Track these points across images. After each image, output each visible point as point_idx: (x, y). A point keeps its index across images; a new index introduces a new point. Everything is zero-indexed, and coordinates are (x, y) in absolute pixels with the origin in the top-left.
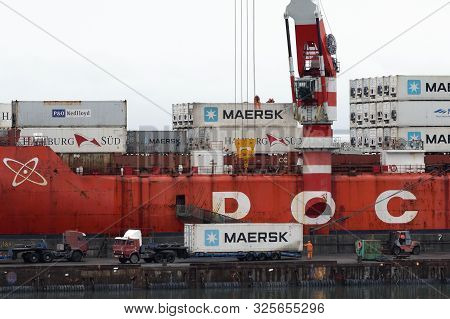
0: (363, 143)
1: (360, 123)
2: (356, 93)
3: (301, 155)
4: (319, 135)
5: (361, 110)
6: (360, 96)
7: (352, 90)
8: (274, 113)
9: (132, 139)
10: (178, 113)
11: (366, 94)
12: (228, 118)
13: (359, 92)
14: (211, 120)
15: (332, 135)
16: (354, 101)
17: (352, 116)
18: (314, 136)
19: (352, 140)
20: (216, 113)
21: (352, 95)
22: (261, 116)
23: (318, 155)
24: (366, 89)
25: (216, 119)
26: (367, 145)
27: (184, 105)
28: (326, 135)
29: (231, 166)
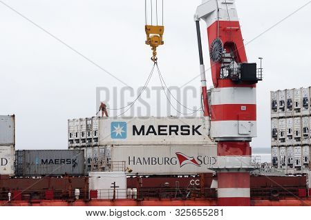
0: (286, 163)
1: (283, 140)
2: (278, 106)
3: (216, 177)
4: (236, 153)
5: (284, 125)
6: (283, 109)
7: (274, 103)
8: (191, 129)
9: (21, 160)
10: (74, 129)
11: (290, 107)
12: (139, 134)
13: (282, 105)
14: (119, 137)
15: (250, 154)
16: (276, 115)
17: (274, 132)
18: (230, 154)
19: (274, 160)
20: (125, 129)
21: (274, 108)
22: (176, 132)
23: (234, 176)
24: (289, 101)
25: (124, 136)
26: (291, 165)
27: (81, 120)
28: (244, 154)
29: (135, 190)
